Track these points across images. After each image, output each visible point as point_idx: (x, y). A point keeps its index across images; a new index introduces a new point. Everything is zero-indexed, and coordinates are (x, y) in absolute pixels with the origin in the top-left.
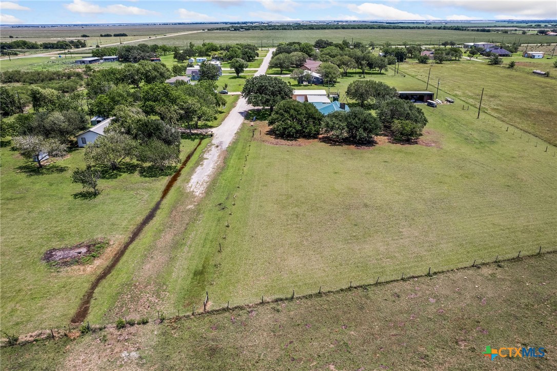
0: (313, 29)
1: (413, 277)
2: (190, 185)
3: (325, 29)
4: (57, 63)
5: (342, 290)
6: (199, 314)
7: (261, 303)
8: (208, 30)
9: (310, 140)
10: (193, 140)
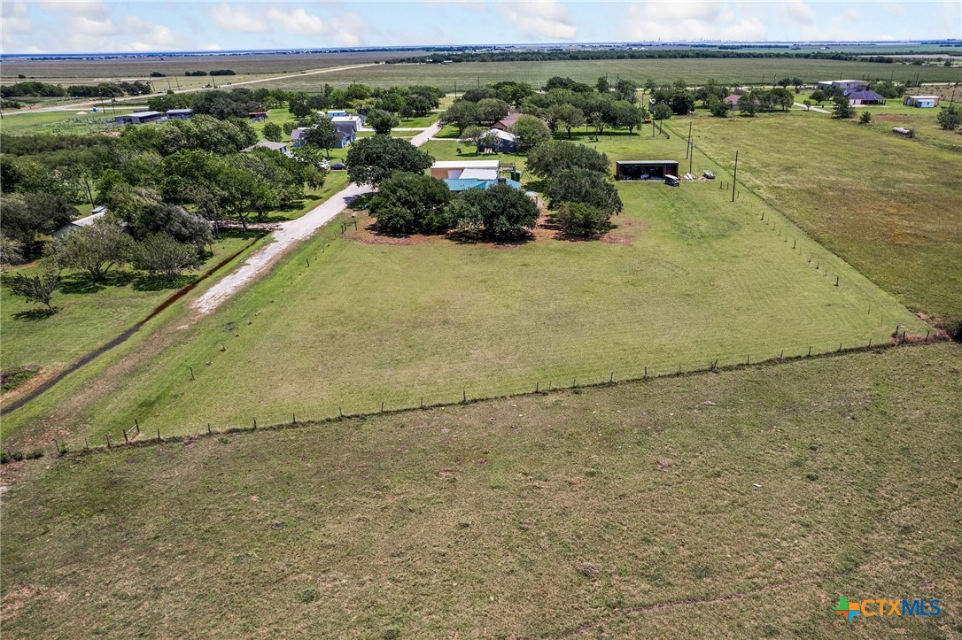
0: (577, 58)
1: (440, 405)
2: (200, 299)
3: (599, 58)
4: (84, 122)
5: (328, 420)
6: (118, 447)
7: (207, 434)
8: (387, 62)
9: (430, 237)
10: (247, 238)
